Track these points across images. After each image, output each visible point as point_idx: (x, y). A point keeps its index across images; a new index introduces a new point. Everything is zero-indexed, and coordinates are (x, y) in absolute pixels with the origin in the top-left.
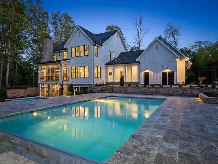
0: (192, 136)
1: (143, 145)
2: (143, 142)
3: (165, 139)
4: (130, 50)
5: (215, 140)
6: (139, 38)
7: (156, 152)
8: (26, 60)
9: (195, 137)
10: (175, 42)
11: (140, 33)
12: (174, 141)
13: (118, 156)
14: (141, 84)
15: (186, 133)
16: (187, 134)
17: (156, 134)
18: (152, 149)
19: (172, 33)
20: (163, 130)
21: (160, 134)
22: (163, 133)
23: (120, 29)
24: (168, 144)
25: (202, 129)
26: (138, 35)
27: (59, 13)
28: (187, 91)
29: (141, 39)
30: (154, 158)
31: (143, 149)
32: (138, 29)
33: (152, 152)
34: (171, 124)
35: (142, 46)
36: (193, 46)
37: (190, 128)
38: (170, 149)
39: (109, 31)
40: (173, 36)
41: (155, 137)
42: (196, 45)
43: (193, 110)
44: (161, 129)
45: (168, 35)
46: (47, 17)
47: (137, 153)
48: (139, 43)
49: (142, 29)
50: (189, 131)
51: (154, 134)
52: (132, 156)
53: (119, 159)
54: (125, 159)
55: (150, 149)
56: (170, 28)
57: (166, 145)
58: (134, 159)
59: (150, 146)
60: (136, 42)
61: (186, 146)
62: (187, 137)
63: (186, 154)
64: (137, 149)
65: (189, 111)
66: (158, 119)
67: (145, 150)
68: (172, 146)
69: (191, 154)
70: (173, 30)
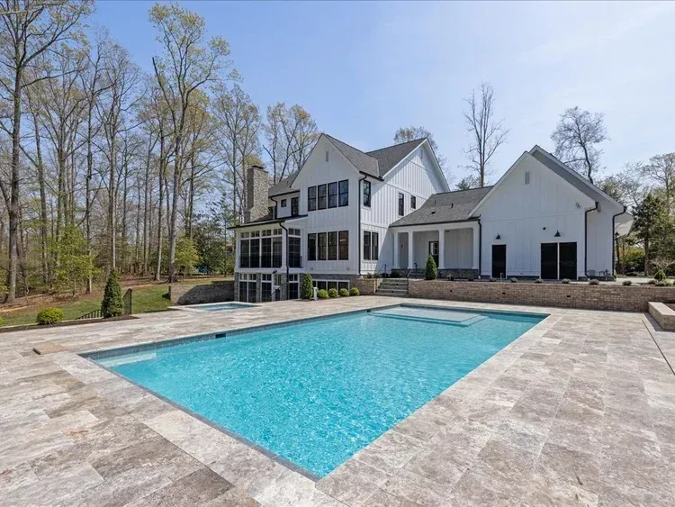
0: (595, 411)
1: (459, 418)
2: (461, 413)
3: (520, 410)
4: (457, 188)
5: (661, 425)
6: (482, 154)
7: (486, 439)
8: (210, 219)
9: (602, 413)
10: (587, 159)
11: (485, 142)
12: (542, 419)
13: (395, 438)
14: (483, 274)
15: (582, 402)
16: (580, 405)
17: (497, 398)
18: (480, 431)
19: (579, 135)
20: (519, 391)
21: (509, 399)
22: (517, 397)
23: (429, 134)
24: (522, 423)
25: (629, 397)
26: (477, 147)
27: (282, 105)
28: (614, 294)
29: (486, 157)
30: (478, 450)
31: (457, 428)
32: (479, 130)
33: (476, 437)
34: (544, 378)
35: (490, 174)
36: (646, 170)
37: (596, 392)
38: (525, 435)
39: (401, 141)
40: (581, 143)
41: (495, 405)
42: (656, 164)
43: (620, 348)
44: (514, 387)
45: (567, 143)
46: (256, 118)
47: (441, 435)
48: (482, 169)
49: (488, 130)
50: (590, 397)
51: (492, 397)
52: (427, 441)
53: (395, 442)
54: (411, 444)
55: (474, 430)
56: (574, 122)
57: (517, 425)
58: (432, 447)
59: (476, 425)
60: (473, 165)
61: (570, 431)
62: (581, 412)
63: (565, 448)
64: (442, 428)
65: (606, 349)
66: (512, 363)
67: (462, 430)
68: (531, 429)
69: (579, 449)
70: (580, 126)
